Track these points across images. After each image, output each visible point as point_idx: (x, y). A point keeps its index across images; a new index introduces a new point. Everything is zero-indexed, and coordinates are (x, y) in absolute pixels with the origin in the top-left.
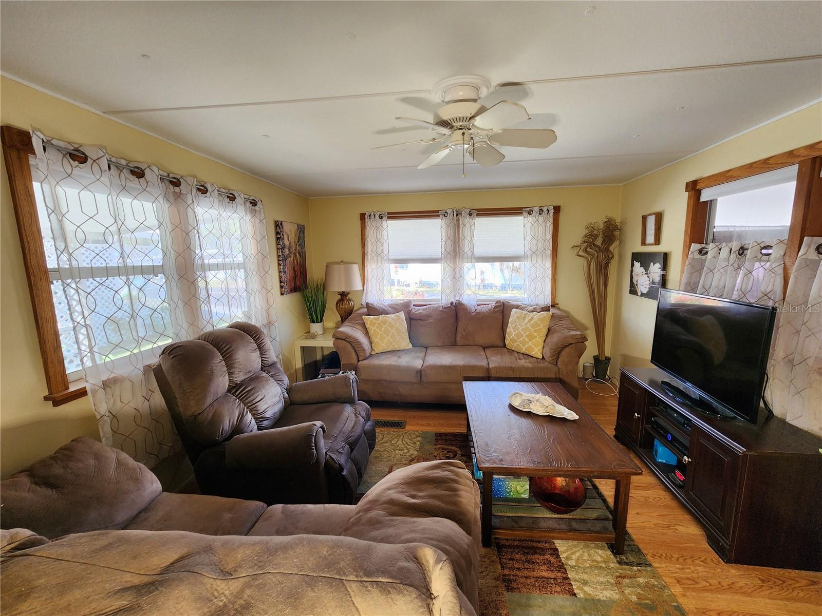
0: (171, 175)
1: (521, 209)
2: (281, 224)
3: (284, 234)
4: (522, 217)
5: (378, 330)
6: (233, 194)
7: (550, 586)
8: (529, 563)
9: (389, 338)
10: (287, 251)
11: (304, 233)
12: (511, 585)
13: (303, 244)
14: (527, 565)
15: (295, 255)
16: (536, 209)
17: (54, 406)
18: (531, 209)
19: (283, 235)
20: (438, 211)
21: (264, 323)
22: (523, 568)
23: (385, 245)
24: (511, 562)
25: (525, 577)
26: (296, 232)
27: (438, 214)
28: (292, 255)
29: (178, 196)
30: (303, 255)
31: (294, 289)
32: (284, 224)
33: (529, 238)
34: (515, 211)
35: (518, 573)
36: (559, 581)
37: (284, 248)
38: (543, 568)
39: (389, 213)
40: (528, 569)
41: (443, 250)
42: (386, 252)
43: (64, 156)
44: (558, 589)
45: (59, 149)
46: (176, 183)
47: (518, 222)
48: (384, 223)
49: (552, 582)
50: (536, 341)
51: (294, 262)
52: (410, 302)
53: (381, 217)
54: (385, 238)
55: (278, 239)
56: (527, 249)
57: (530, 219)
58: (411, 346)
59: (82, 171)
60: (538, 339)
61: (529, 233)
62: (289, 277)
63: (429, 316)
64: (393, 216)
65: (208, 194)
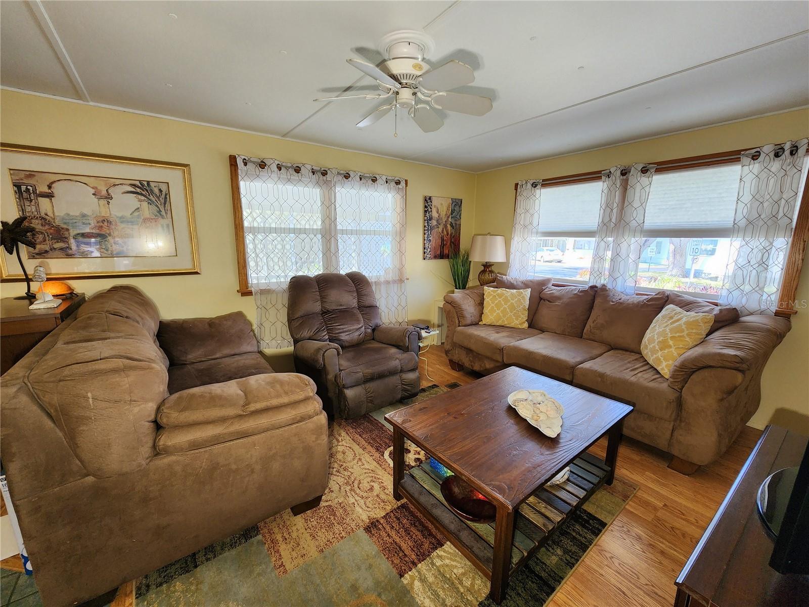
0: (322, 169)
1: (738, 152)
2: (430, 199)
3: (433, 207)
4: (740, 166)
5: (490, 302)
6: (375, 177)
7: (394, 555)
8: (405, 531)
9: (499, 312)
10: (434, 223)
11: (460, 206)
12: (372, 528)
13: (458, 217)
14: (402, 531)
15: (446, 226)
16: (768, 149)
17: (242, 296)
18: (758, 149)
19: (431, 208)
20: (600, 172)
21: (395, 279)
22: (396, 529)
23: (536, 215)
24: (395, 519)
25: (388, 535)
26: (449, 206)
27: (600, 175)
28: (441, 227)
29: (326, 182)
30: (456, 228)
31: (441, 256)
32: (434, 199)
33: (747, 198)
34: (730, 157)
35: (388, 528)
36: (407, 559)
37: (431, 219)
38: (409, 543)
39: (543, 180)
40: (399, 533)
41: (601, 220)
42: (535, 223)
43: (256, 166)
44: (397, 561)
45: (254, 163)
46: (324, 173)
47: (731, 173)
48: (538, 191)
49: (400, 555)
50: (668, 352)
51: (443, 232)
52: (549, 280)
53: (534, 185)
54: (537, 208)
55: (426, 211)
56: (740, 216)
57: (756, 167)
58: (526, 325)
59: (264, 173)
60: (673, 349)
61: (747, 190)
62: (434, 245)
63: (558, 298)
64: (549, 183)
65: (350, 179)
